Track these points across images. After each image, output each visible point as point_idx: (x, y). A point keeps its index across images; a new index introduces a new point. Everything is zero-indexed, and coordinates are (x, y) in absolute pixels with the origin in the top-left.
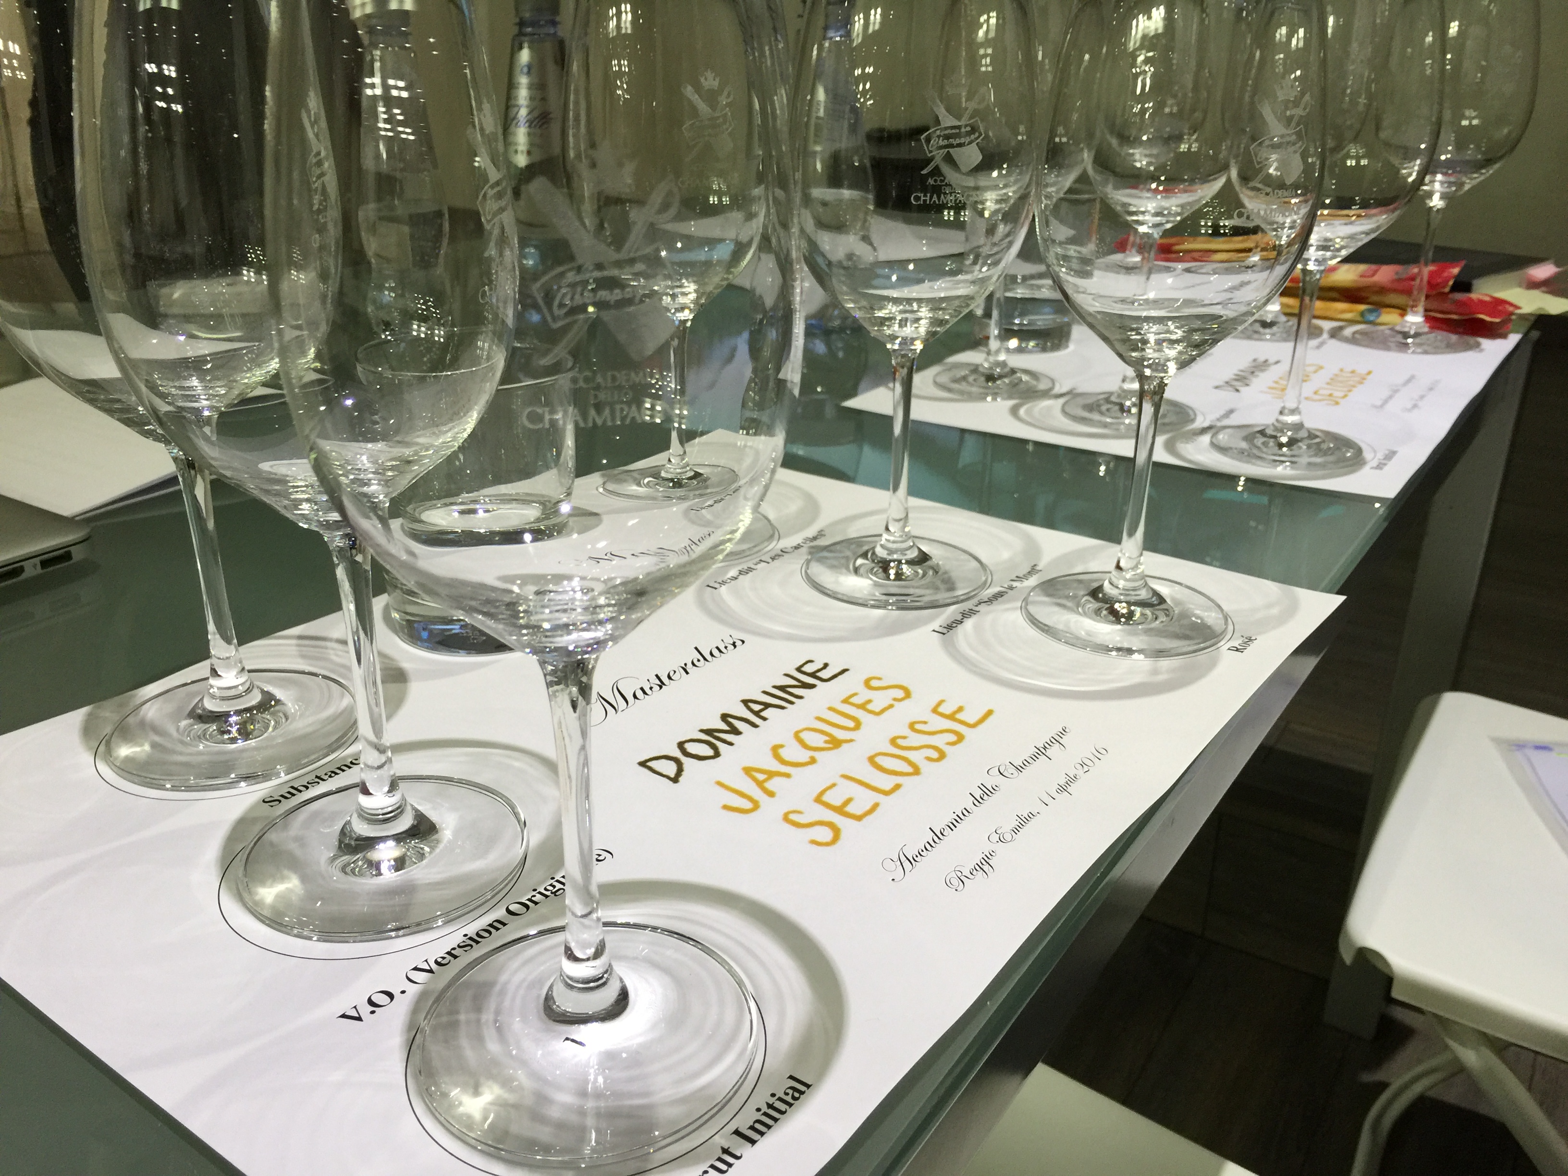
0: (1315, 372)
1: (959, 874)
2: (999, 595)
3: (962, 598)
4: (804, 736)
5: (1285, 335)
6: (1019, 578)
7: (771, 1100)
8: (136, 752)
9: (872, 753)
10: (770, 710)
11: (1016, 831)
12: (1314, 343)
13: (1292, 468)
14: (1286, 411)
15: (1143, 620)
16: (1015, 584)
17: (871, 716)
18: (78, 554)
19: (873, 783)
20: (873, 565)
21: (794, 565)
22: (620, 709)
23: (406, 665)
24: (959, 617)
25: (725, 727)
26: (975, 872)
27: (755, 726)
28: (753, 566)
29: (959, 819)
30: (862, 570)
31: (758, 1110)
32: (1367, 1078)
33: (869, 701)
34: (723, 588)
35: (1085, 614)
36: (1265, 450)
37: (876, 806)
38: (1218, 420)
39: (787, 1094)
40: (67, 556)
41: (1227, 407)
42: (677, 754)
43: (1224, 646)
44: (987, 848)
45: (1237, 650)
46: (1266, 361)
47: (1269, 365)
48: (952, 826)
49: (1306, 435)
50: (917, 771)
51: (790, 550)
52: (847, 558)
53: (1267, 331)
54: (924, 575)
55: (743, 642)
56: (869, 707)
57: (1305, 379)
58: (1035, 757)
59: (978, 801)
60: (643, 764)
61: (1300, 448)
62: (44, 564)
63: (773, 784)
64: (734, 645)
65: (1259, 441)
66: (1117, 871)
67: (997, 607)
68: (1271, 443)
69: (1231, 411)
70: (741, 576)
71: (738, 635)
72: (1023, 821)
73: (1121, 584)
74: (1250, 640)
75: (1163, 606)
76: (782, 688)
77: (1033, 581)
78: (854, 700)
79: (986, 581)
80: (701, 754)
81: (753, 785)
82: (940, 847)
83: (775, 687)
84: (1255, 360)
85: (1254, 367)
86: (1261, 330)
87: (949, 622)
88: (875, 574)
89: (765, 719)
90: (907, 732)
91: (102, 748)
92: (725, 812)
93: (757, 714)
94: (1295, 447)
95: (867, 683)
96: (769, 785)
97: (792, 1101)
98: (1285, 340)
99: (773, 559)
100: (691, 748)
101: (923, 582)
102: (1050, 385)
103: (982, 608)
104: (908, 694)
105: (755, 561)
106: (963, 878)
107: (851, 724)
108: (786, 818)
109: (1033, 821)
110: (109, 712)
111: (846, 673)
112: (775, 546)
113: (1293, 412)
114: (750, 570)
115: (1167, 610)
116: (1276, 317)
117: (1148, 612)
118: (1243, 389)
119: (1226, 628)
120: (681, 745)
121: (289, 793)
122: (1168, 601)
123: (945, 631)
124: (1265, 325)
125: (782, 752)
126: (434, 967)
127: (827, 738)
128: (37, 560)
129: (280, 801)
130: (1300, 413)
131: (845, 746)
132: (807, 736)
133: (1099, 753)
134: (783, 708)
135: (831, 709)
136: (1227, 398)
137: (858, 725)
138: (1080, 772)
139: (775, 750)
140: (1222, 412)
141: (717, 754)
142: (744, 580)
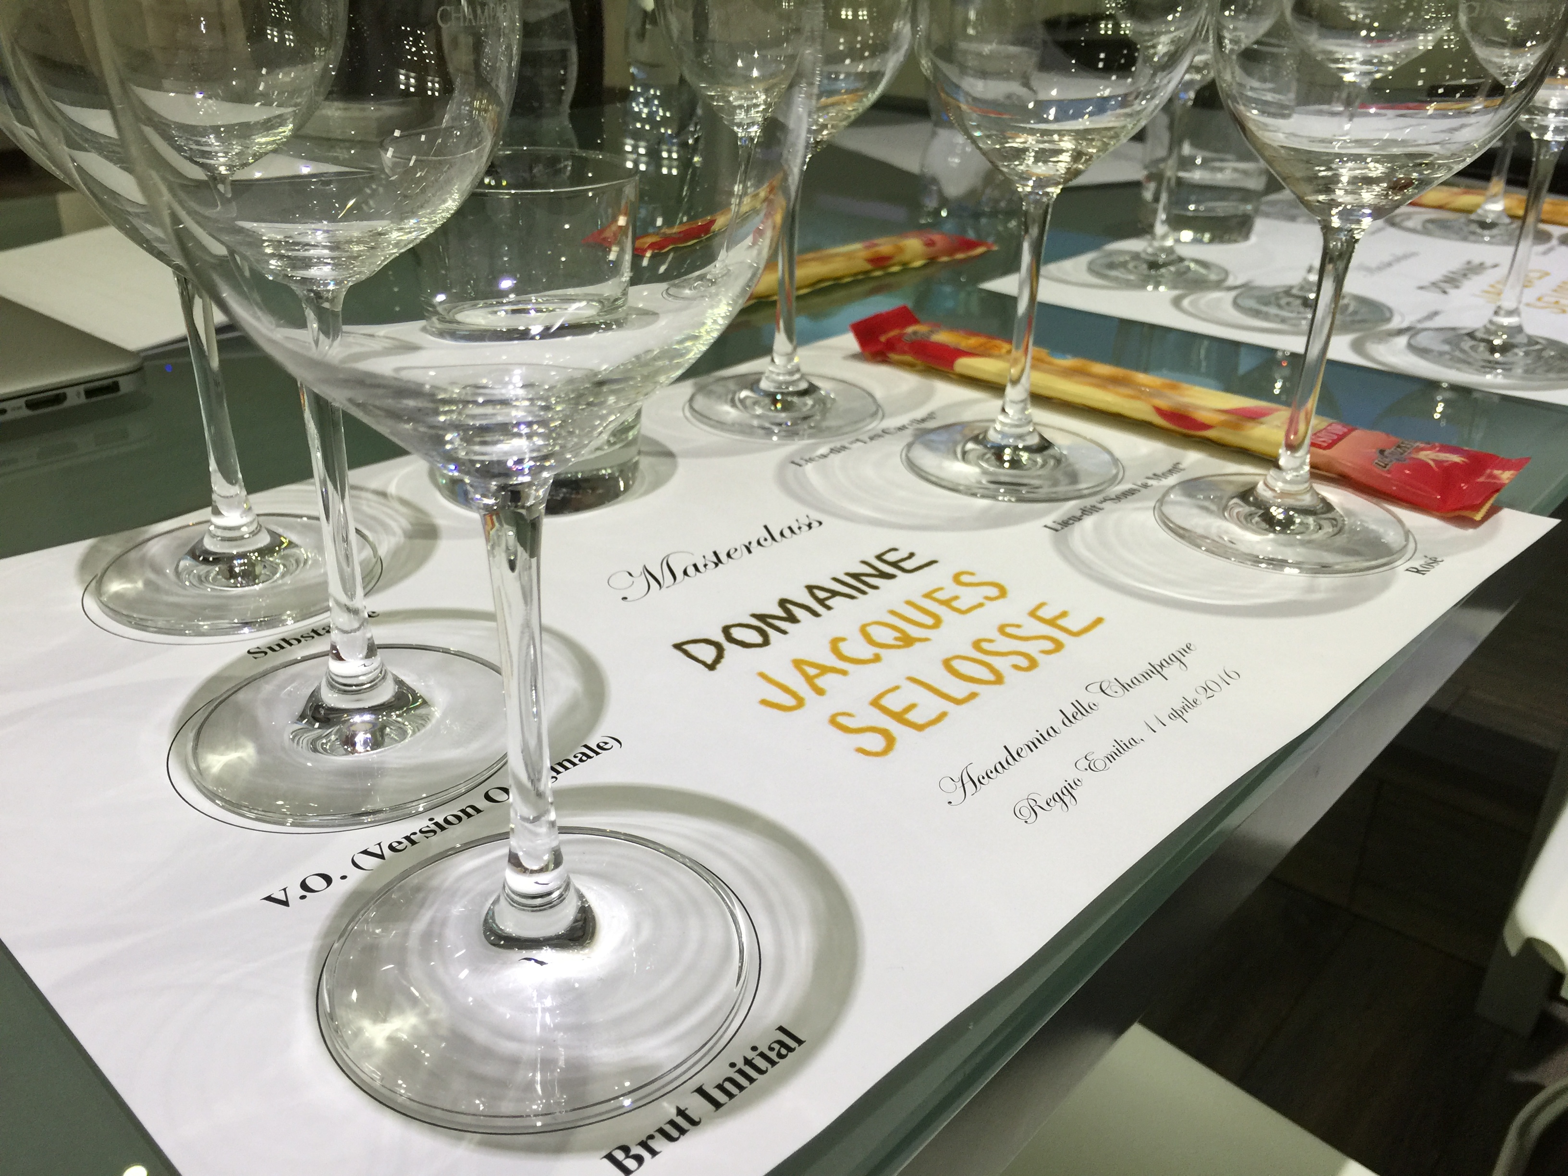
0: (1540, 278)
1: (1033, 803)
2: (1131, 492)
3: (1086, 492)
4: (871, 630)
5: (1506, 238)
6: (1156, 476)
7: (750, 1055)
8: (128, 589)
9: (949, 655)
10: (838, 599)
11: (1111, 758)
12: (1541, 248)
13: (1505, 376)
14: (1502, 312)
15: (1302, 530)
16: (1150, 482)
17: (956, 615)
18: (126, 385)
19: (945, 690)
20: (985, 451)
21: (896, 446)
22: (666, 585)
23: (440, 522)
24: (1079, 513)
25: (781, 613)
26: (1052, 803)
27: (816, 614)
28: (847, 445)
29: (1042, 739)
30: (971, 456)
31: (733, 1065)
32: (1520, 1077)
33: (956, 598)
34: (809, 467)
35: (1231, 519)
36: (1473, 354)
37: (943, 715)
38: (1419, 321)
39: (771, 1049)
40: (114, 387)
41: (1432, 309)
42: (720, 638)
43: (1401, 566)
44: (1072, 775)
45: (1418, 571)
46: (1482, 264)
47: (1485, 268)
48: (1032, 746)
49: (1525, 341)
50: (999, 679)
51: (892, 430)
52: (956, 443)
53: (1486, 232)
54: (1043, 466)
55: (820, 523)
56: (955, 604)
57: (1527, 284)
58: (1147, 676)
59: (1068, 720)
60: (678, 647)
61: (1516, 354)
62: (89, 393)
63: (826, 681)
64: (810, 526)
65: (1467, 344)
66: (1233, 820)
67: (1126, 505)
68: (1482, 346)
69: (1436, 313)
70: (832, 455)
71: (815, 516)
72: (1121, 748)
73: (1279, 486)
74: (1435, 561)
75: (1329, 515)
76: (856, 576)
77: (1172, 480)
78: (937, 595)
79: (1116, 476)
80: (748, 640)
81: (801, 680)
82: (1015, 769)
83: (848, 574)
84: (1469, 263)
85: (1468, 269)
86: (1479, 230)
87: (1065, 518)
88: (987, 461)
89: (829, 608)
90: (994, 634)
91: (93, 584)
92: (763, 708)
93: (821, 602)
94: (1509, 354)
95: (957, 579)
96: (820, 682)
97: (776, 1059)
98: (1507, 243)
99: (872, 438)
100: (737, 633)
101: (1040, 472)
102: (1222, 276)
103: (1107, 505)
104: (1003, 592)
105: (851, 440)
106: (1037, 809)
107: (930, 621)
108: (833, 721)
109: (1134, 750)
110: (113, 545)
111: (934, 565)
112: (876, 425)
113: (1510, 313)
114: (844, 448)
115: (1335, 519)
116: (1499, 217)
117: (1310, 520)
118: (1453, 292)
119: (1405, 546)
120: (726, 630)
121: (279, 645)
122: (1337, 509)
123: (1059, 527)
124: (1484, 225)
125: (843, 647)
126: (387, 852)
127: (898, 635)
128: (81, 388)
129: (266, 653)
130: (1519, 315)
131: (918, 645)
132: (874, 631)
133: (1228, 677)
134: (852, 597)
135: (909, 603)
136: (1433, 299)
137: (938, 622)
138: (1202, 698)
139: (835, 644)
140: (1425, 314)
141: (766, 642)
142: (836, 458)
